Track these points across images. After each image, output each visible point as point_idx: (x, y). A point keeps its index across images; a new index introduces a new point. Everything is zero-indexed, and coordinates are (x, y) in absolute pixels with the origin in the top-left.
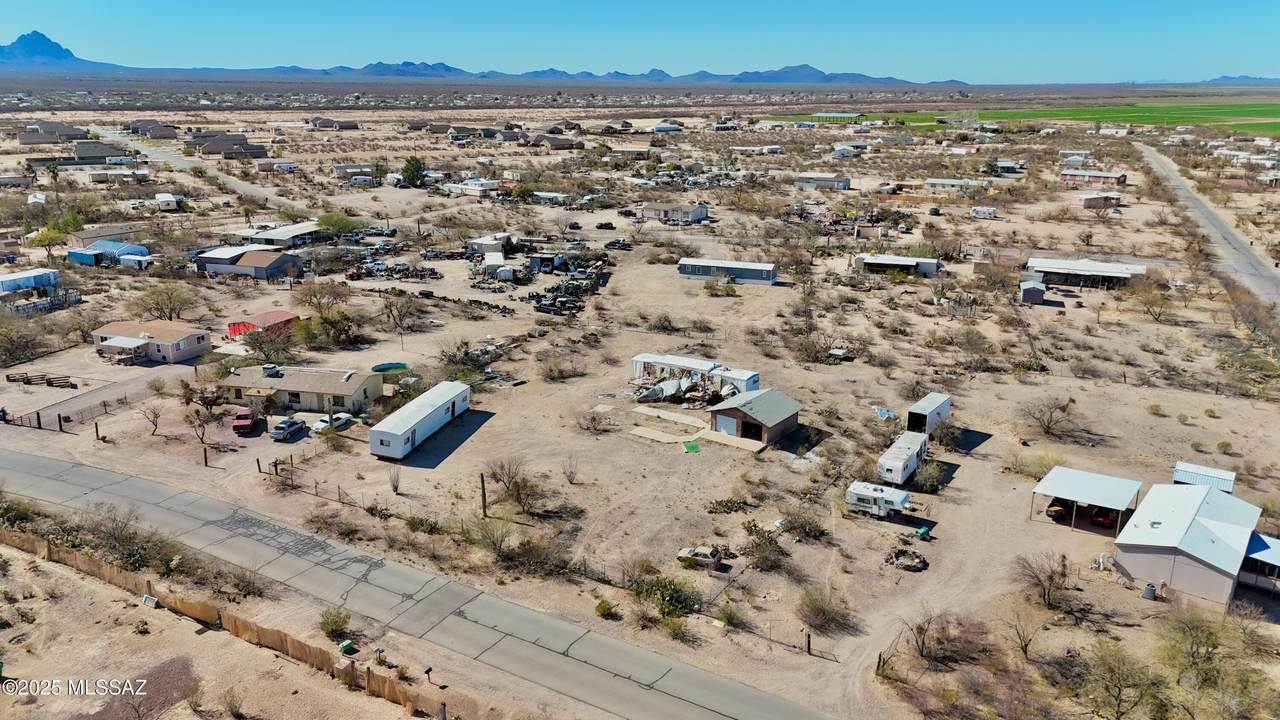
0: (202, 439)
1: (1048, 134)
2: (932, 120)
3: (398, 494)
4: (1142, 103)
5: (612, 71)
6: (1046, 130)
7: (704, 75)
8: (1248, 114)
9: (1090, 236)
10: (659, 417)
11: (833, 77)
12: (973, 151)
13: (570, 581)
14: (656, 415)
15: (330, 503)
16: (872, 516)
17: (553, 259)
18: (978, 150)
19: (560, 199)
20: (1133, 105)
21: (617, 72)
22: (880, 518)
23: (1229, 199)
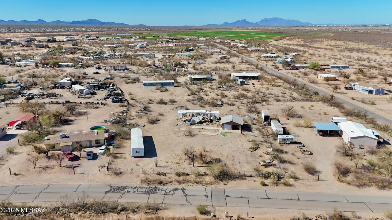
0: (60, 165)
1: (188, 40)
2: (152, 36)
3: (158, 167)
4: (199, 31)
5: (23, 20)
6: (187, 39)
7: (58, 22)
8: (225, 34)
9: (234, 67)
10: (203, 128)
11: (104, 23)
12: (174, 45)
13: (242, 179)
14: (201, 128)
15: (140, 175)
16: (287, 144)
17: (98, 85)
18: (176, 45)
19: (71, 65)
20: (196, 32)
21: (24, 20)
22: (289, 144)
23: (250, 55)
